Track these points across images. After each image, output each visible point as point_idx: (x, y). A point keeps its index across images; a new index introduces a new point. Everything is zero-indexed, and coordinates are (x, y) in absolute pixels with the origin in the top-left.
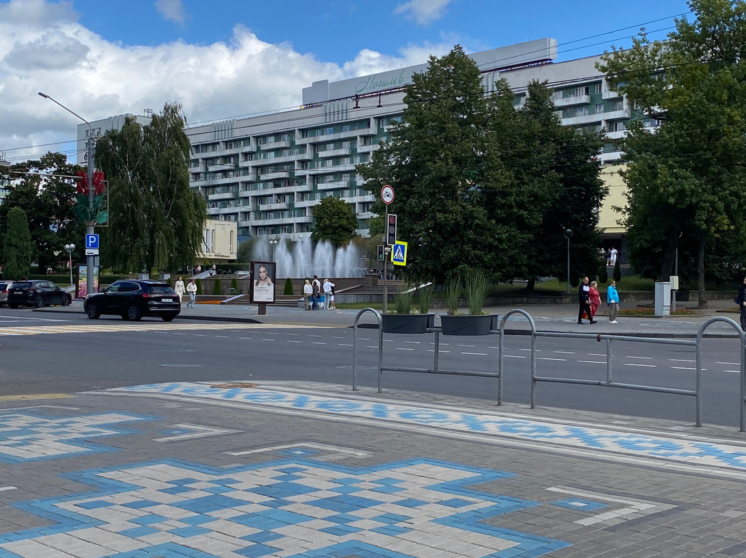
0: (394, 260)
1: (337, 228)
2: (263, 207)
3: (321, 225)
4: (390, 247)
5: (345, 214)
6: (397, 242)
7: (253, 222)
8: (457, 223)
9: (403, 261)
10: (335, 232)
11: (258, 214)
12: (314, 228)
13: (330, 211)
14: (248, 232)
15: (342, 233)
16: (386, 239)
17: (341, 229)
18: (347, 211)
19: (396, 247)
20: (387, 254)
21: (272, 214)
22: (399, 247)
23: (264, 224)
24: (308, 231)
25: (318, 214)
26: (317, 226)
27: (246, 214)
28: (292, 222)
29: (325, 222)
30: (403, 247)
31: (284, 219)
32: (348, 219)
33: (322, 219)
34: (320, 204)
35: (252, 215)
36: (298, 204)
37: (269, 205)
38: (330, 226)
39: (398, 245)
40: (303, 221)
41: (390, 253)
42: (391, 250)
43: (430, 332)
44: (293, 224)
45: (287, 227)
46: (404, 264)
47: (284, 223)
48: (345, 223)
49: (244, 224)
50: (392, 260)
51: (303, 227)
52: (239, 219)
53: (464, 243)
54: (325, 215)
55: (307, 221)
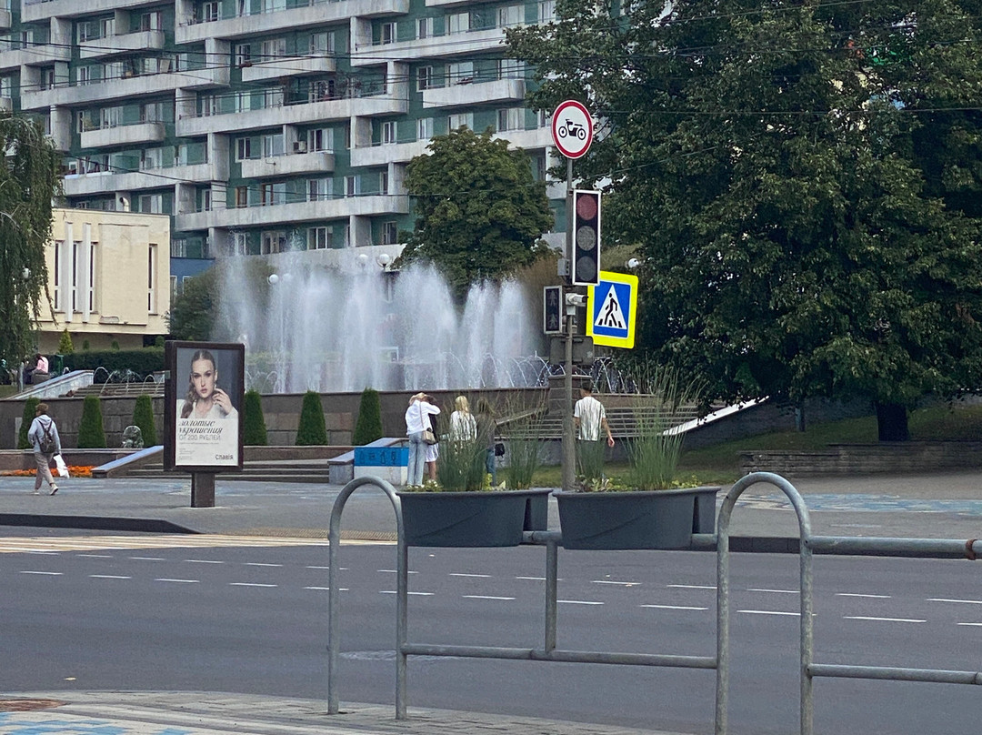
0: (598, 330)
1: (484, 230)
2: (252, 168)
3: (434, 220)
4: (584, 291)
5: (510, 184)
6: (603, 276)
7: (220, 214)
8: (826, 206)
9: (624, 334)
10: (476, 244)
11: (240, 189)
12: (411, 230)
13: (461, 175)
14: (206, 245)
15: (501, 246)
16: (569, 265)
17: (496, 233)
18: (513, 175)
19: (603, 290)
20: (572, 312)
21: (282, 187)
22: (612, 290)
23: (257, 222)
24: (393, 242)
25: (424, 187)
26: (420, 224)
27: (199, 190)
28: (343, 213)
29: (446, 210)
30: (623, 290)
31: (319, 204)
32: (519, 200)
33: (434, 201)
34: (431, 153)
35: (218, 194)
36: (362, 156)
37: (271, 160)
38: (460, 224)
39: (607, 286)
40: (379, 210)
41: (582, 312)
42: (585, 300)
43: (533, 542)
44: (346, 220)
45: (329, 230)
46: (628, 342)
47: (319, 215)
48: (507, 212)
49: (192, 221)
50: (590, 332)
51: (377, 228)
52: (178, 206)
53: (850, 267)
54: (446, 190)
55: (391, 210)
